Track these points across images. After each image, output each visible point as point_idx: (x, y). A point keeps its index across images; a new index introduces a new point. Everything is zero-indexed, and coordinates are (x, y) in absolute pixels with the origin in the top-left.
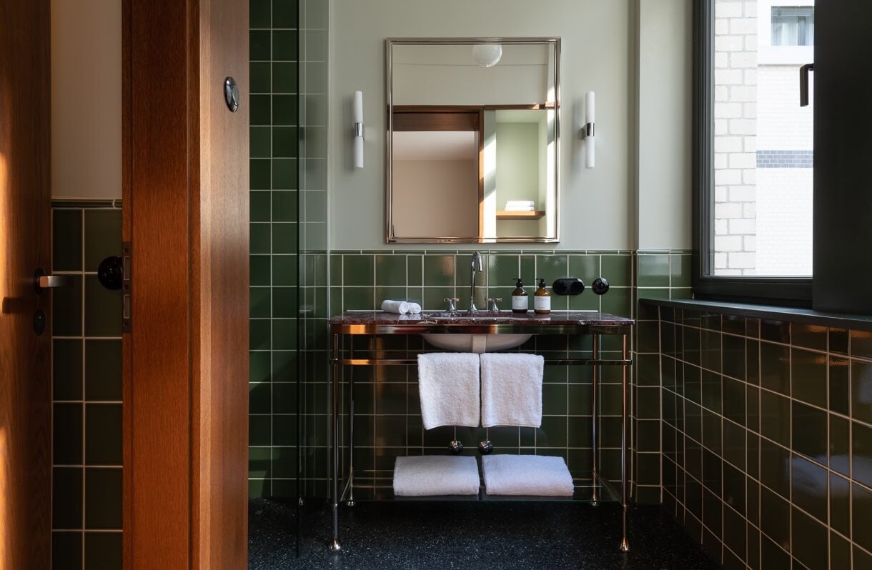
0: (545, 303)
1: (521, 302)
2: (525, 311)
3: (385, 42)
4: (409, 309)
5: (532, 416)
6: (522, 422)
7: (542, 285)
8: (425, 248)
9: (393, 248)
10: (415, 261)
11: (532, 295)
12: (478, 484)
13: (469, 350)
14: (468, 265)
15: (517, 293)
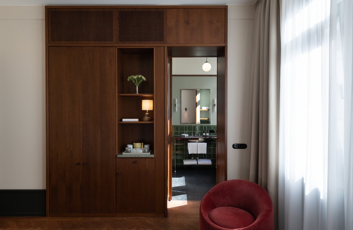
0: (208, 134)
1: (204, 134)
2: (205, 136)
3: (181, 90)
4: (186, 135)
5: (205, 152)
6: (203, 153)
7: (207, 131)
8: (187, 125)
9: (182, 125)
10: (186, 127)
11: (206, 133)
12: (197, 163)
13: (195, 142)
14: (195, 128)
15: (204, 133)
